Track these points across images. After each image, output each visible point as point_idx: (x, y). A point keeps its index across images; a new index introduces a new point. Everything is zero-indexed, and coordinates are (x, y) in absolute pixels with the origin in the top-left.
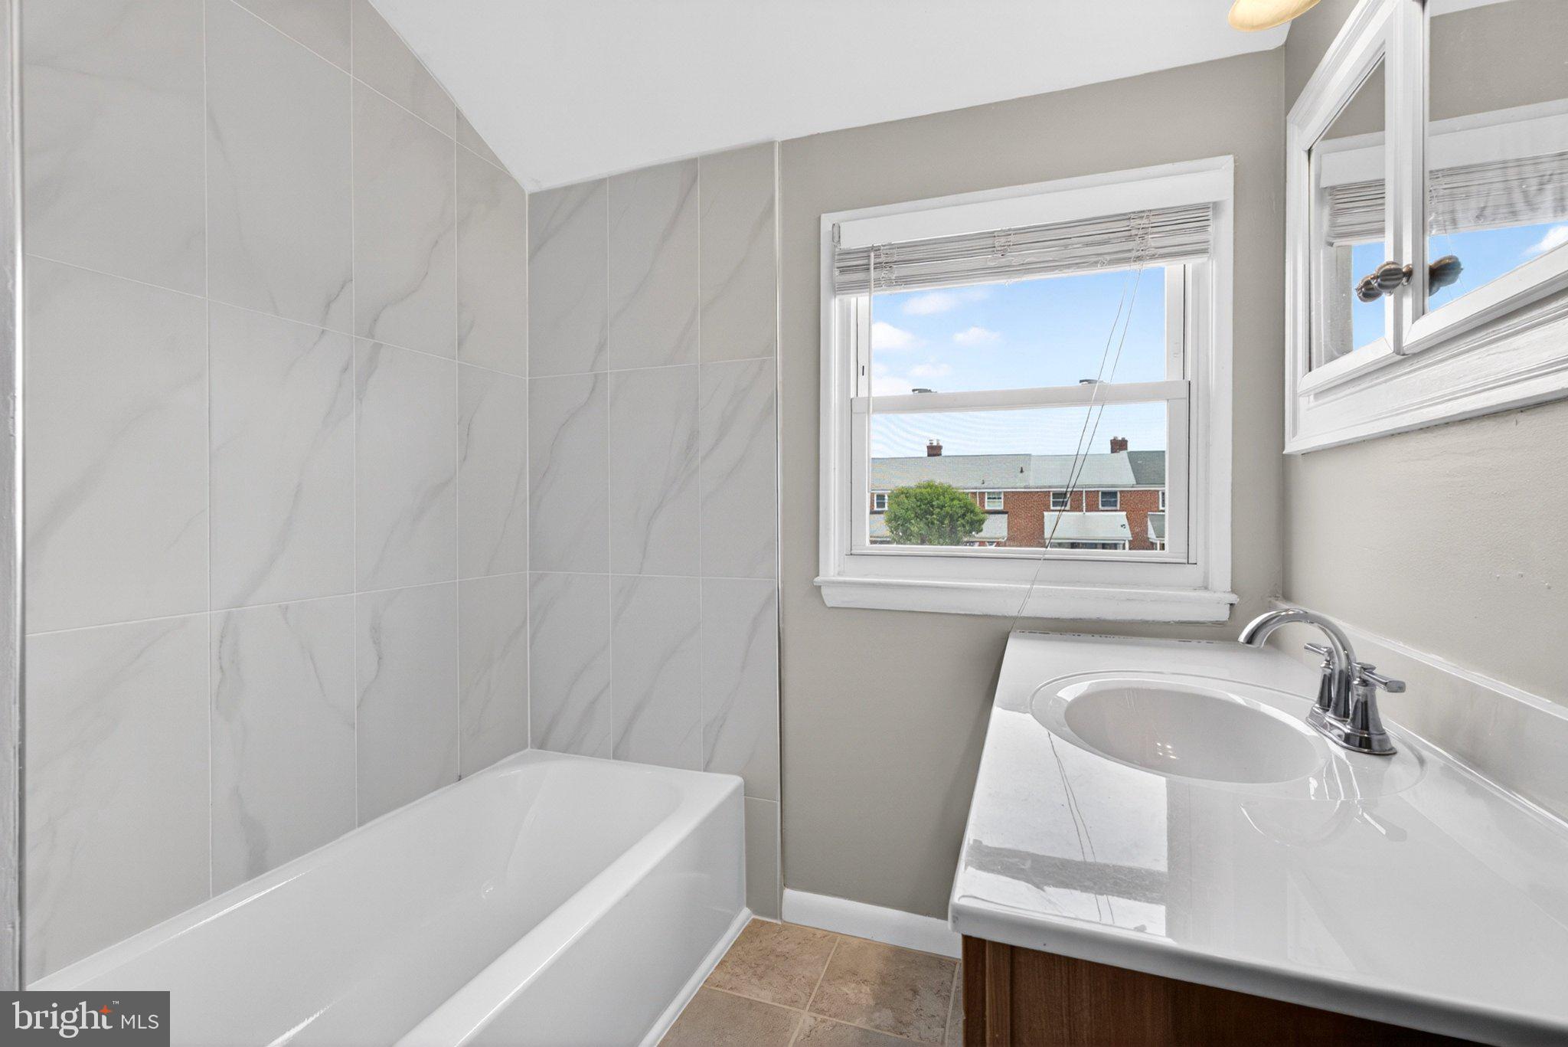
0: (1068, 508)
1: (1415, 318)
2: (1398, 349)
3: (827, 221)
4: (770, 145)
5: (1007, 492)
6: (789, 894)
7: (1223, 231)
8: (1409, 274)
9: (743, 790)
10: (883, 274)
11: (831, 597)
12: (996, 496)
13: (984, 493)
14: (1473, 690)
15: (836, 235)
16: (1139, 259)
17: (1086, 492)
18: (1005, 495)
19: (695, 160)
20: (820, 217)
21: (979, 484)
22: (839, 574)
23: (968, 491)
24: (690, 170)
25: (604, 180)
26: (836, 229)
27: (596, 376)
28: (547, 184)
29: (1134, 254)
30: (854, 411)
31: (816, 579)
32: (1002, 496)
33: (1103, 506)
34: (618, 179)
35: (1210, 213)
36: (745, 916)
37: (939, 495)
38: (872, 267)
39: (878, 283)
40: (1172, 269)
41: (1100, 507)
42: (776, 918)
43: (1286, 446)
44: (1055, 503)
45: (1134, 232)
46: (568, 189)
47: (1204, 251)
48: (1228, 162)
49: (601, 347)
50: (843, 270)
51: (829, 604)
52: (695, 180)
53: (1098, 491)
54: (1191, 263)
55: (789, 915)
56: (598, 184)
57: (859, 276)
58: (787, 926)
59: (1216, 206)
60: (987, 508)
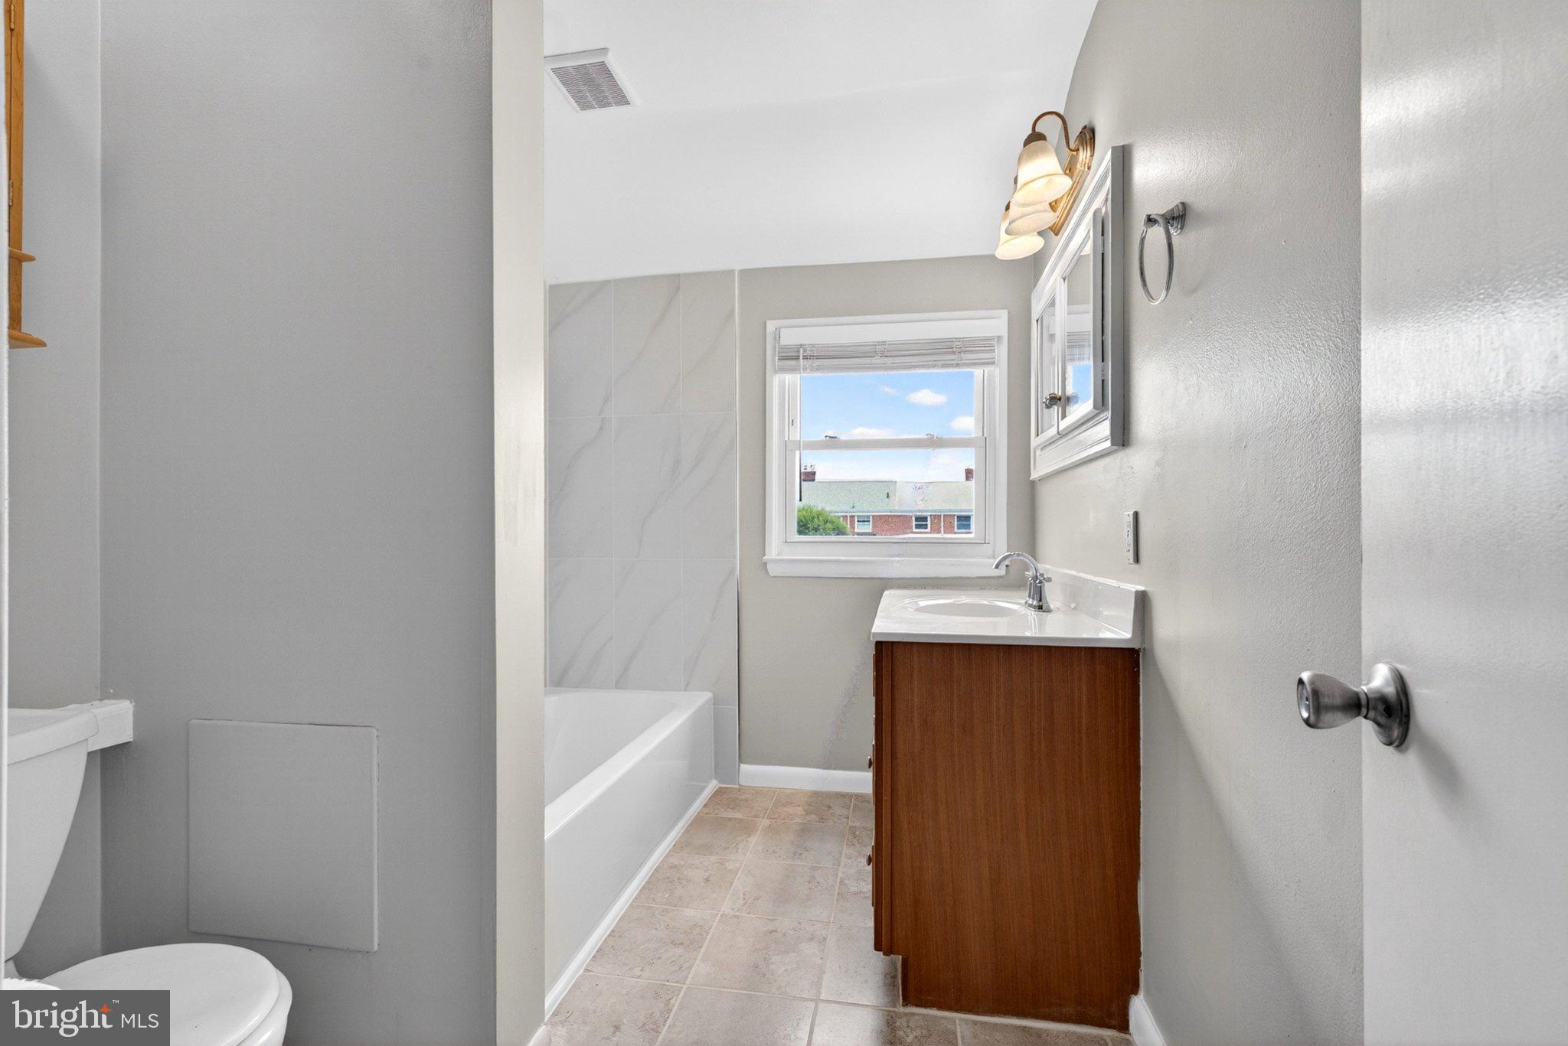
0: (929, 530)
1: (1062, 419)
2: (1058, 432)
3: (771, 326)
4: (731, 272)
5: (875, 516)
6: (743, 767)
7: (1002, 352)
8: (1060, 399)
9: (712, 702)
10: (808, 363)
11: (773, 570)
12: (866, 519)
13: (854, 516)
14: (1074, 577)
15: (777, 336)
16: (958, 365)
17: (944, 515)
18: (873, 519)
19: (679, 275)
20: (765, 323)
21: (847, 508)
22: (778, 555)
23: (840, 514)
24: (675, 282)
25: (609, 281)
26: (778, 330)
27: (603, 419)
28: (562, 280)
29: (954, 362)
30: (788, 448)
31: (764, 558)
32: (871, 519)
33: (958, 528)
34: (618, 282)
35: (995, 343)
36: (713, 785)
37: (813, 518)
38: (801, 357)
39: (805, 369)
40: (978, 372)
41: (956, 530)
42: (735, 784)
43: (1032, 474)
44: (918, 526)
45: (954, 349)
46: (579, 286)
47: (993, 363)
48: (1004, 314)
49: (606, 400)
50: (782, 358)
51: (771, 575)
52: (678, 289)
53: (954, 515)
54: (988, 369)
55: (743, 781)
56: (605, 284)
57: (793, 363)
58: (741, 789)
59: (999, 338)
60: (856, 530)
